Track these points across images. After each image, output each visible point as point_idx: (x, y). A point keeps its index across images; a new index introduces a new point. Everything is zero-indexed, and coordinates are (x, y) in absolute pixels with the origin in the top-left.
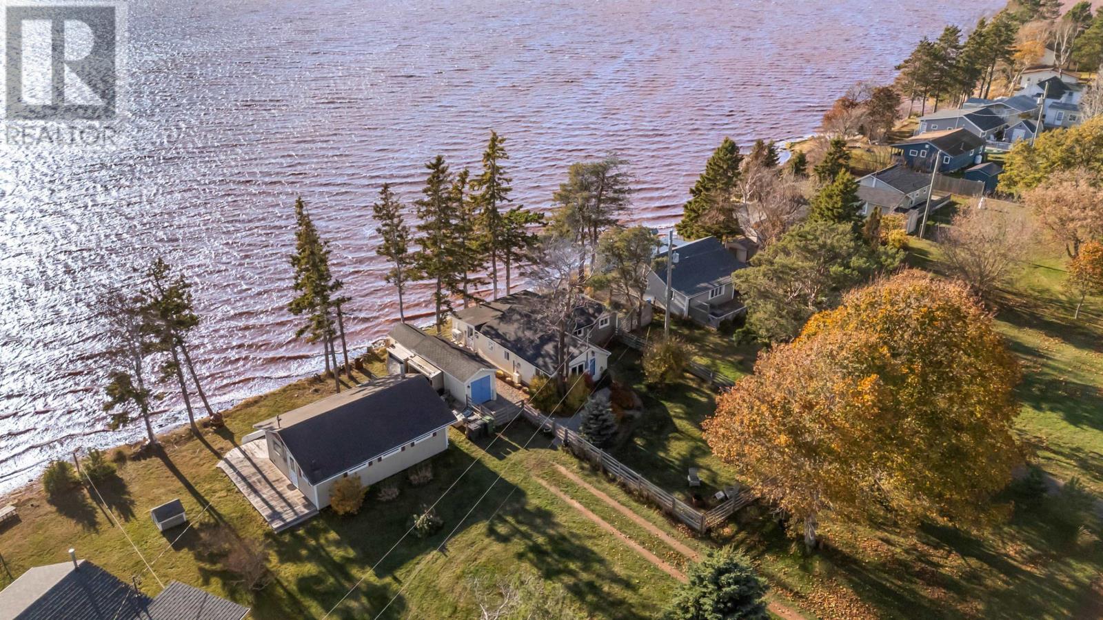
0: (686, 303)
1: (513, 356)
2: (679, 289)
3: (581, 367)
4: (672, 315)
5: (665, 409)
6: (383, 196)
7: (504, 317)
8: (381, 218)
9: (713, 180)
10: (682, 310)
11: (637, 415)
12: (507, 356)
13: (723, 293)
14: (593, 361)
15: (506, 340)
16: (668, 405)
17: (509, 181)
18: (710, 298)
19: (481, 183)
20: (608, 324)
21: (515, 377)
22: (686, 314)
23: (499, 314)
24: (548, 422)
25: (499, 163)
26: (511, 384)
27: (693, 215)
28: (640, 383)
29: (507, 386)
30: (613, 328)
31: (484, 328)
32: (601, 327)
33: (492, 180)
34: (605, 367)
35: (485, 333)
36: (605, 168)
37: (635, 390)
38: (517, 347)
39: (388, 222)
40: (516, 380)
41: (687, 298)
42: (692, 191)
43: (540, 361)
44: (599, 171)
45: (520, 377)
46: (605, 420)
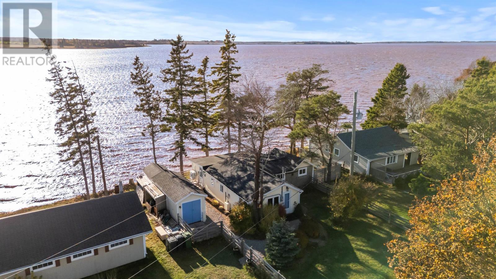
0: (368, 165)
1: (225, 188)
2: (363, 154)
3: (276, 199)
4: (355, 174)
5: (348, 241)
7: (226, 163)
8: (137, 83)
9: (388, 90)
10: (365, 171)
11: (322, 243)
12: (222, 190)
13: (396, 161)
14: (288, 196)
15: (222, 177)
16: (350, 237)
17: (238, 68)
18: (386, 164)
19: (220, 70)
20: (306, 174)
21: (226, 205)
22: (367, 173)
23: (223, 161)
24: (238, 242)
25: (232, 56)
26: (222, 211)
27: (373, 115)
28: (327, 218)
29: (218, 212)
30: (309, 177)
31: (208, 169)
32: (299, 175)
34: (298, 202)
35: (209, 172)
36: (311, 76)
37: (322, 223)
38: (229, 182)
39: (142, 86)
40: (226, 208)
41: (369, 161)
42: (373, 100)
43: (243, 192)
44: (307, 76)
45: (229, 206)
46: (287, 243)
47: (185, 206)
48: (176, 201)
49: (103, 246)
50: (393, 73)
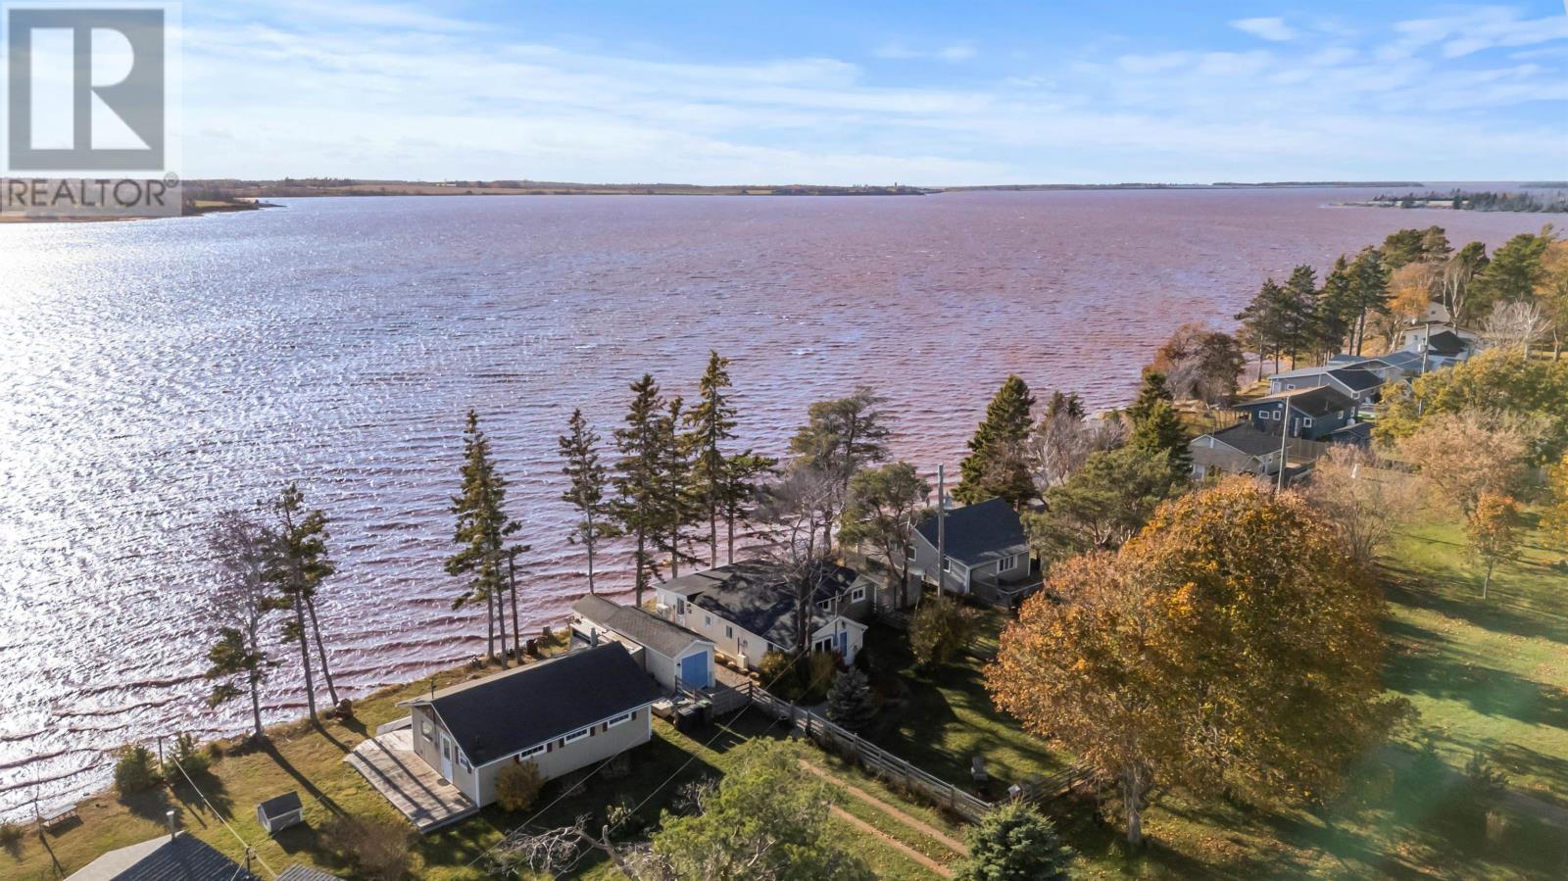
0: (966, 576)
1: (737, 630)
2: (957, 556)
3: (828, 642)
4: (947, 593)
5: (941, 698)
6: (573, 426)
7: (725, 586)
8: (569, 454)
9: (997, 428)
10: (961, 585)
11: (904, 703)
12: (730, 633)
13: (1016, 565)
14: (844, 636)
15: (729, 612)
16: (944, 691)
17: (733, 413)
18: (998, 572)
19: (697, 416)
20: (863, 598)
21: (740, 660)
22: (967, 590)
23: (718, 583)
24: (784, 710)
25: (721, 391)
26: (735, 669)
27: (973, 474)
28: (907, 667)
29: (729, 672)
30: (870, 603)
31: (698, 600)
32: (854, 601)
33: (711, 410)
34: (860, 645)
35: (702, 605)
36: (856, 409)
37: (900, 676)
38: (747, 620)
39: (579, 458)
40: (741, 665)
41: (968, 568)
42: (971, 445)
43: (774, 633)
44: (848, 409)
45: (747, 660)
46: (859, 700)
47: (686, 663)
48: (671, 653)
49: (600, 723)
50: (1006, 396)
